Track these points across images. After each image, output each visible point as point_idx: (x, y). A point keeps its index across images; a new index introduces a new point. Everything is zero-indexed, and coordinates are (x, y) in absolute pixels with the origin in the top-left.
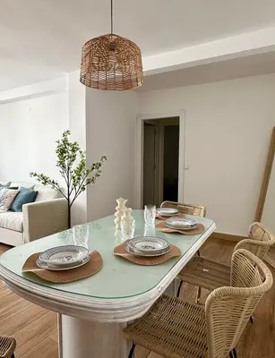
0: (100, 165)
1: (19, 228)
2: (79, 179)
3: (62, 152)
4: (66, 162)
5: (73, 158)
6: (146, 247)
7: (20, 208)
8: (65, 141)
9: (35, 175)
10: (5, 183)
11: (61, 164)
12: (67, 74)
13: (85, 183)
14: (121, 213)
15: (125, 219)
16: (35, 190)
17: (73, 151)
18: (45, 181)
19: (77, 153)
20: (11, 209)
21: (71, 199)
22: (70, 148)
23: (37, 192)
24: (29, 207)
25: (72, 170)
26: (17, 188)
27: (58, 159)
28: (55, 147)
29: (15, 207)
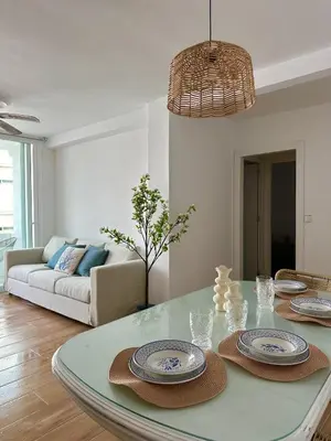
0: (187, 218)
1: (85, 298)
2: (160, 236)
3: (139, 201)
4: (144, 215)
5: (153, 209)
6: (269, 346)
7: (87, 272)
8: (143, 188)
9: (107, 231)
10: (71, 240)
11: (139, 216)
12: (147, 105)
13: (167, 241)
14: (223, 288)
15: (231, 298)
16: (106, 249)
17: (153, 200)
18: (119, 237)
19: (158, 202)
20: (76, 273)
21: (150, 262)
22: (149, 197)
23: (108, 252)
24: (99, 271)
25: (151, 224)
26: (84, 247)
27: (134, 211)
28: (131, 195)
29: (81, 269)
